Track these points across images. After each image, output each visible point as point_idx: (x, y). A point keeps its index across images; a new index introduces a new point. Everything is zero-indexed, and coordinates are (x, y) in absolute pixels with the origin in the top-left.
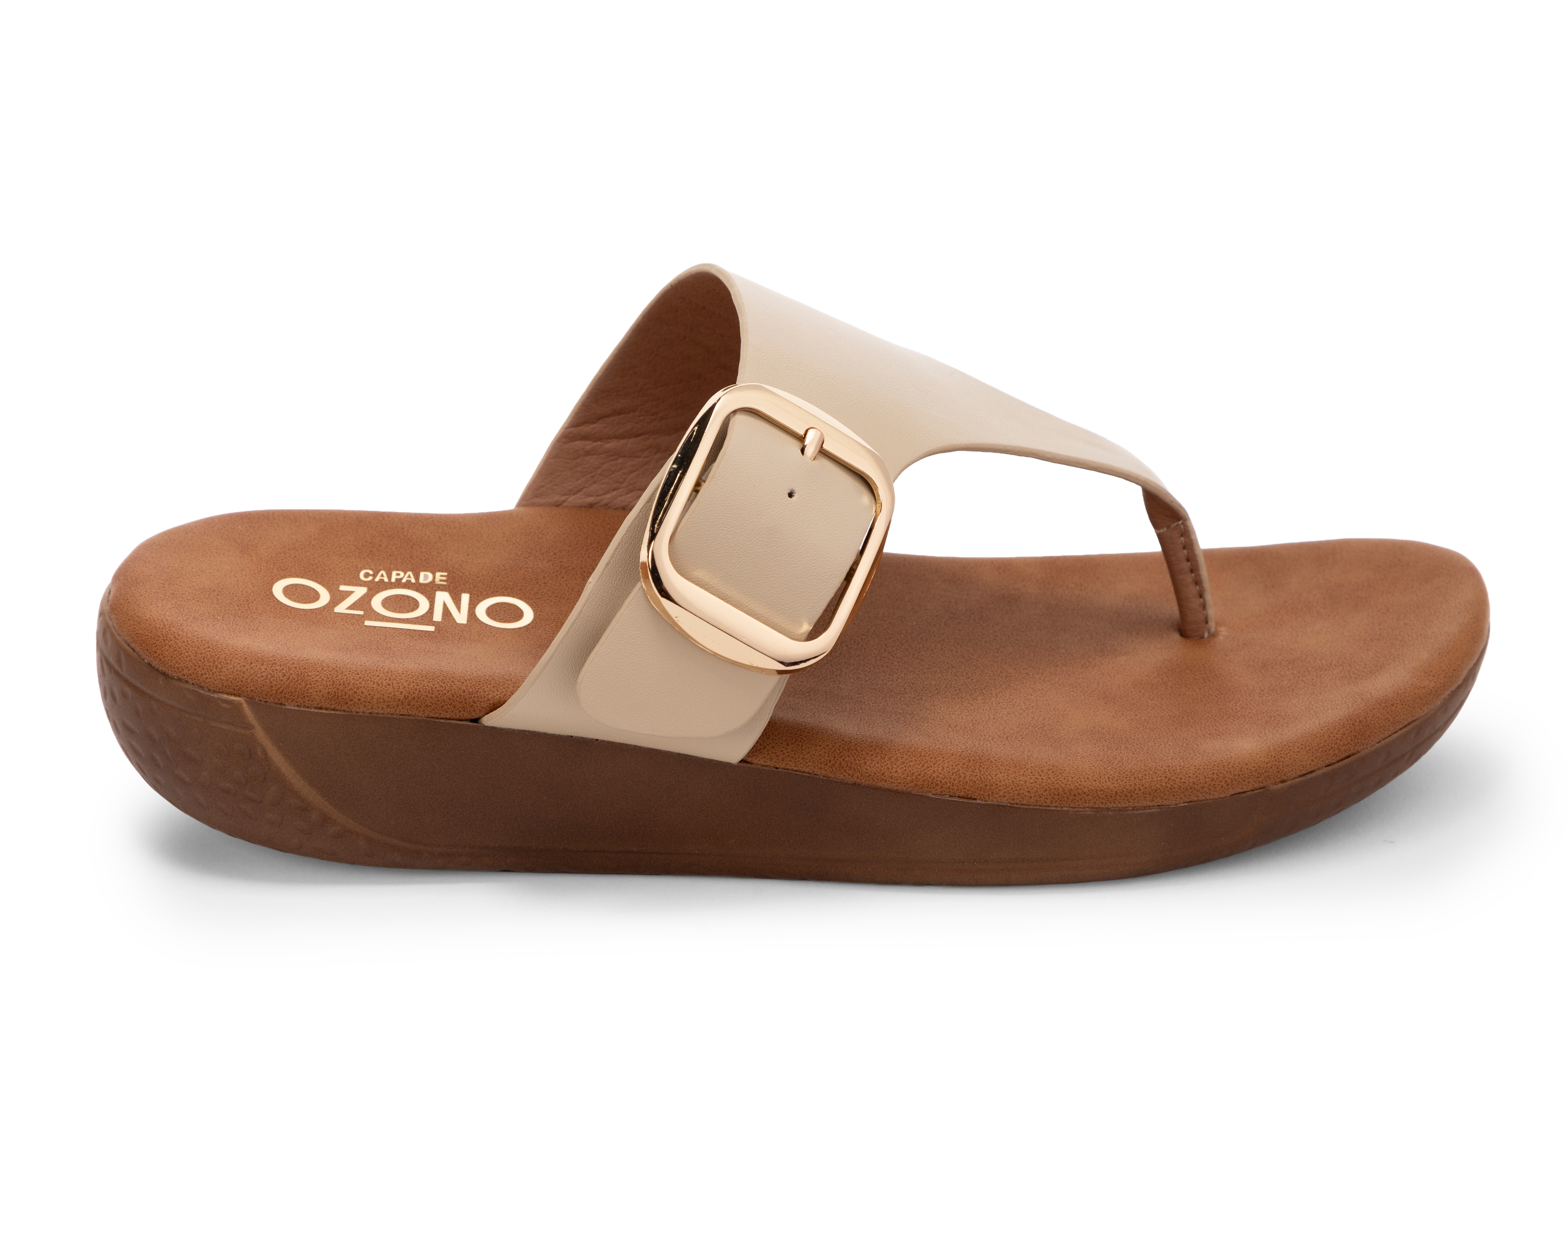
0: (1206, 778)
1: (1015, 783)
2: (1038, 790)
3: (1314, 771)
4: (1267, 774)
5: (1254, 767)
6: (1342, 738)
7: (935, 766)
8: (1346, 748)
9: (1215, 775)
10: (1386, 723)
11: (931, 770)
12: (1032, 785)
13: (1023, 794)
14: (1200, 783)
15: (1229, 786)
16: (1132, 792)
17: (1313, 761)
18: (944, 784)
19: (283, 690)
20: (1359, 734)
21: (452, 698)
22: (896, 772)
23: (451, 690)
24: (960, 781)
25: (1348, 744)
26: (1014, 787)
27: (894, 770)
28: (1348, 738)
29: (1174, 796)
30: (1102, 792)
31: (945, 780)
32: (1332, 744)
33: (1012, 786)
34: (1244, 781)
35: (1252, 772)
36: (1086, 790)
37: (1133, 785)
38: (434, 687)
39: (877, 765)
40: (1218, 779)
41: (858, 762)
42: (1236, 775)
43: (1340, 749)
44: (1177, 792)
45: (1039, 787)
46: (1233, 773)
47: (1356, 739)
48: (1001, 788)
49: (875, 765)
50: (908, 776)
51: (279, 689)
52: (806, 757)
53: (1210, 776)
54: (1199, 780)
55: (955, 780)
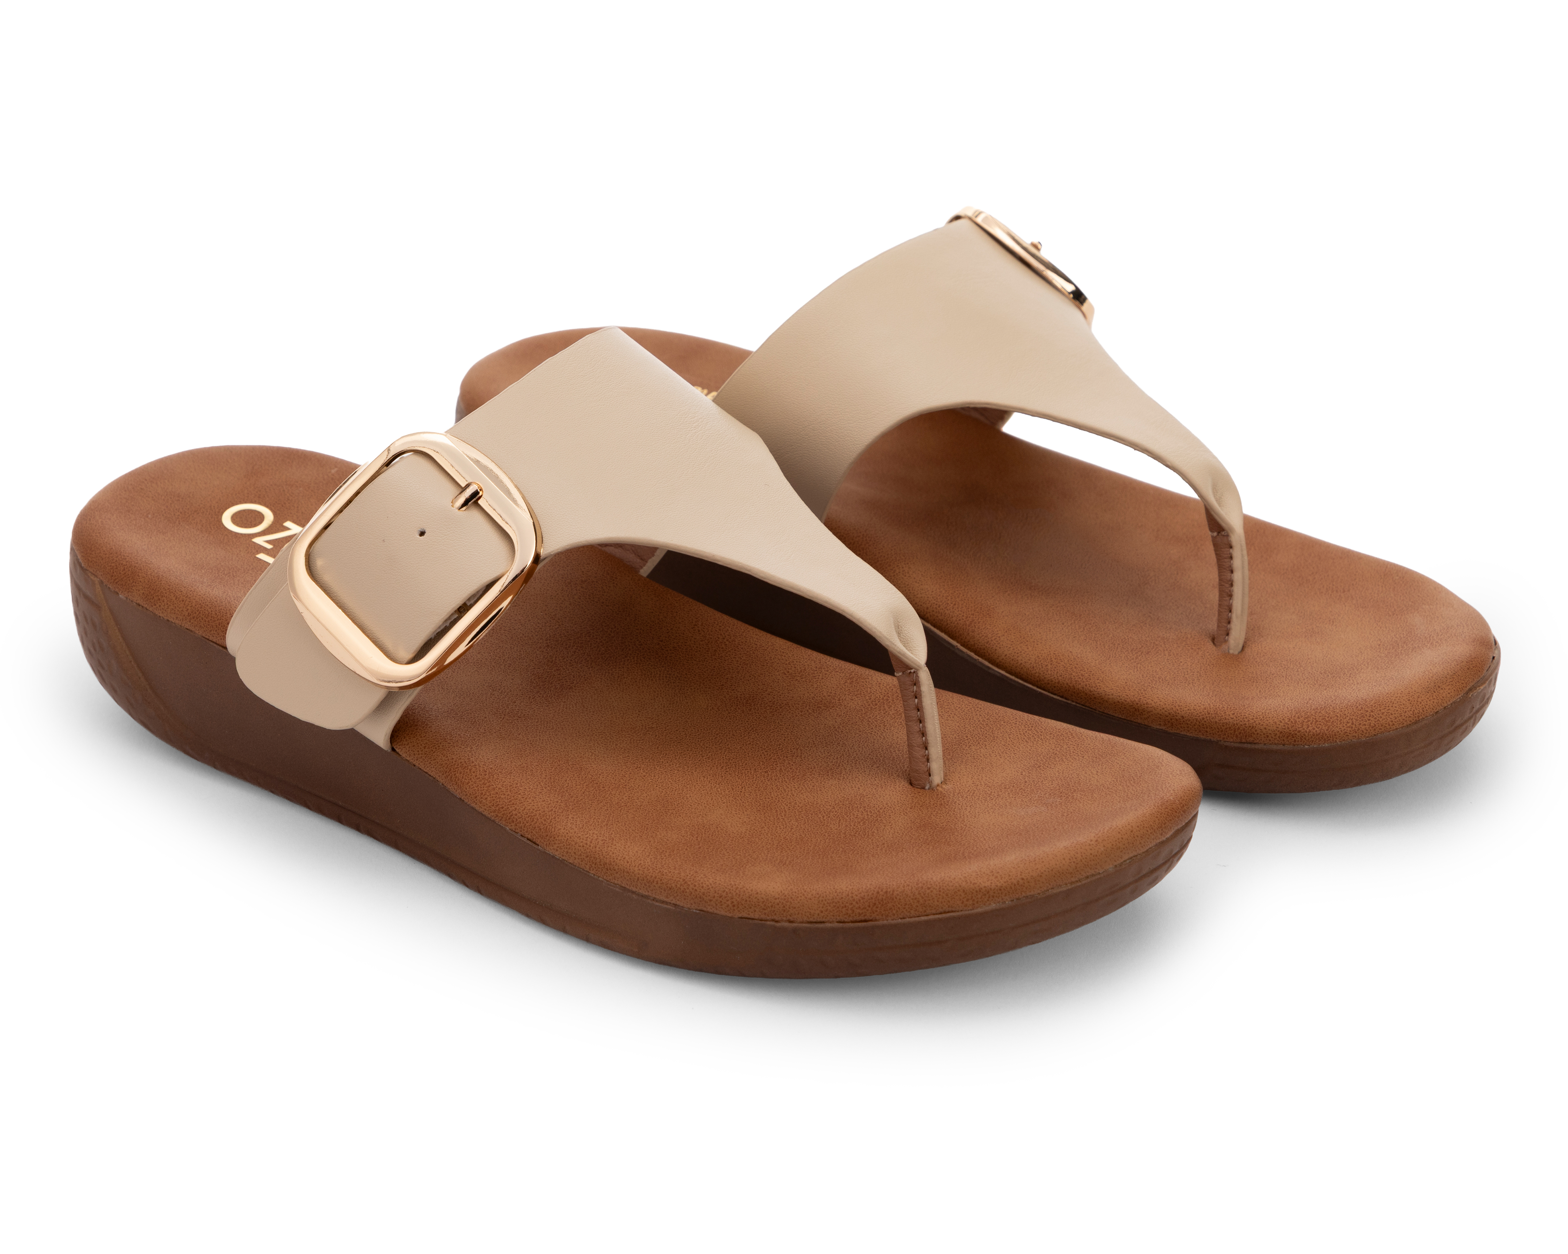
0: (715, 892)
1: (568, 841)
2: (582, 854)
3: (823, 922)
4: (773, 909)
5: (763, 898)
6: (860, 901)
7: (520, 805)
8: (861, 912)
9: (725, 893)
10: (914, 902)
11: (514, 807)
12: (579, 848)
13: (570, 853)
14: (709, 895)
15: (735, 908)
16: (650, 883)
17: (822, 912)
18: (518, 823)
19: (118, 581)
20: (880, 903)
21: (218, 625)
22: (486, 799)
23: (220, 620)
24: (531, 825)
25: (863, 909)
26: (565, 845)
27: (486, 796)
28: (866, 903)
29: (685, 899)
30: (628, 874)
31: (520, 820)
32: (847, 903)
33: (565, 844)
34: (751, 908)
35: (759, 902)
36: (616, 868)
37: (653, 877)
38: (211, 613)
39: (476, 788)
40: (726, 897)
41: (463, 780)
42: (743, 900)
43: (853, 911)
44: (688, 896)
45: (583, 852)
46: (741, 897)
47: (875, 907)
48: (556, 842)
49: (474, 787)
50: (493, 806)
51: (116, 579)
52: (432, 763)
53: (720, 892)
54: (709, 893)
55: (527, 823)
